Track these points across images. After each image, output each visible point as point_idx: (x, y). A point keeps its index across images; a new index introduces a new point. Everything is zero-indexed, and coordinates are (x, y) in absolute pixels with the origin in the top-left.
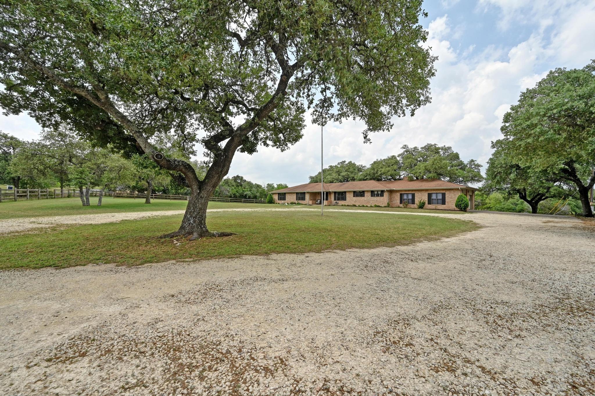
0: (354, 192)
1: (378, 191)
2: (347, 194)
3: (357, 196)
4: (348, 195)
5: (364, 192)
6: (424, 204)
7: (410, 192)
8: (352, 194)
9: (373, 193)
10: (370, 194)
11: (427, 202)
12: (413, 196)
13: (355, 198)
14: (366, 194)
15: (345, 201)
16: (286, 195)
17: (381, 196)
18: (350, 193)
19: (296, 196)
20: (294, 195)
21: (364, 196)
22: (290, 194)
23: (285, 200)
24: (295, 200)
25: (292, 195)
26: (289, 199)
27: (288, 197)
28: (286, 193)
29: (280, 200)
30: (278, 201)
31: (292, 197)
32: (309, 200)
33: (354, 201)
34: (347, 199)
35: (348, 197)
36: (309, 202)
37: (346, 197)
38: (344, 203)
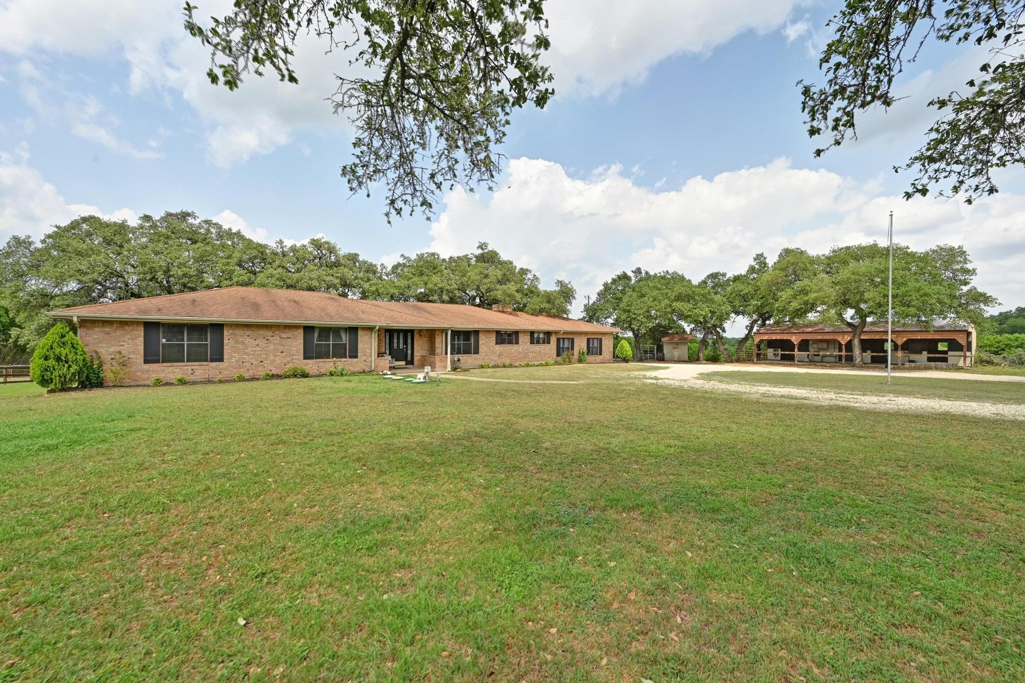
0: (498, 333)
1: (539, 333)
2: (481, 336)
3: (502, 342)
5: (517, 333)
6: (583, 354)
7: (569, 336)
8: (493, 338)
9: (533, 337)
10: (528, 338)
11: (586, 353)
12: (572, 341)
13: (499, 348)
14: (521, 338)
15: (474, 356)
16: (226, 333)
17: (544, 343)
18: (489, 336)
19: (302, 341)
20: (289, 335)
21: (517, 343)
22: (263, 332)
23: (221, 360)
24: (294, 359)
25: (276, 338)
26: (249, 355)
27: (243, 343)
28: (227, 325)
29: (162, 362)
30: (147, 366)
31: (272, 347)
32: (376, 355)
33: (498, 354)
34: (480, 349)
35: (485, 346)
36: (376, 365)
37: (480, 345)
38: (472, 360)
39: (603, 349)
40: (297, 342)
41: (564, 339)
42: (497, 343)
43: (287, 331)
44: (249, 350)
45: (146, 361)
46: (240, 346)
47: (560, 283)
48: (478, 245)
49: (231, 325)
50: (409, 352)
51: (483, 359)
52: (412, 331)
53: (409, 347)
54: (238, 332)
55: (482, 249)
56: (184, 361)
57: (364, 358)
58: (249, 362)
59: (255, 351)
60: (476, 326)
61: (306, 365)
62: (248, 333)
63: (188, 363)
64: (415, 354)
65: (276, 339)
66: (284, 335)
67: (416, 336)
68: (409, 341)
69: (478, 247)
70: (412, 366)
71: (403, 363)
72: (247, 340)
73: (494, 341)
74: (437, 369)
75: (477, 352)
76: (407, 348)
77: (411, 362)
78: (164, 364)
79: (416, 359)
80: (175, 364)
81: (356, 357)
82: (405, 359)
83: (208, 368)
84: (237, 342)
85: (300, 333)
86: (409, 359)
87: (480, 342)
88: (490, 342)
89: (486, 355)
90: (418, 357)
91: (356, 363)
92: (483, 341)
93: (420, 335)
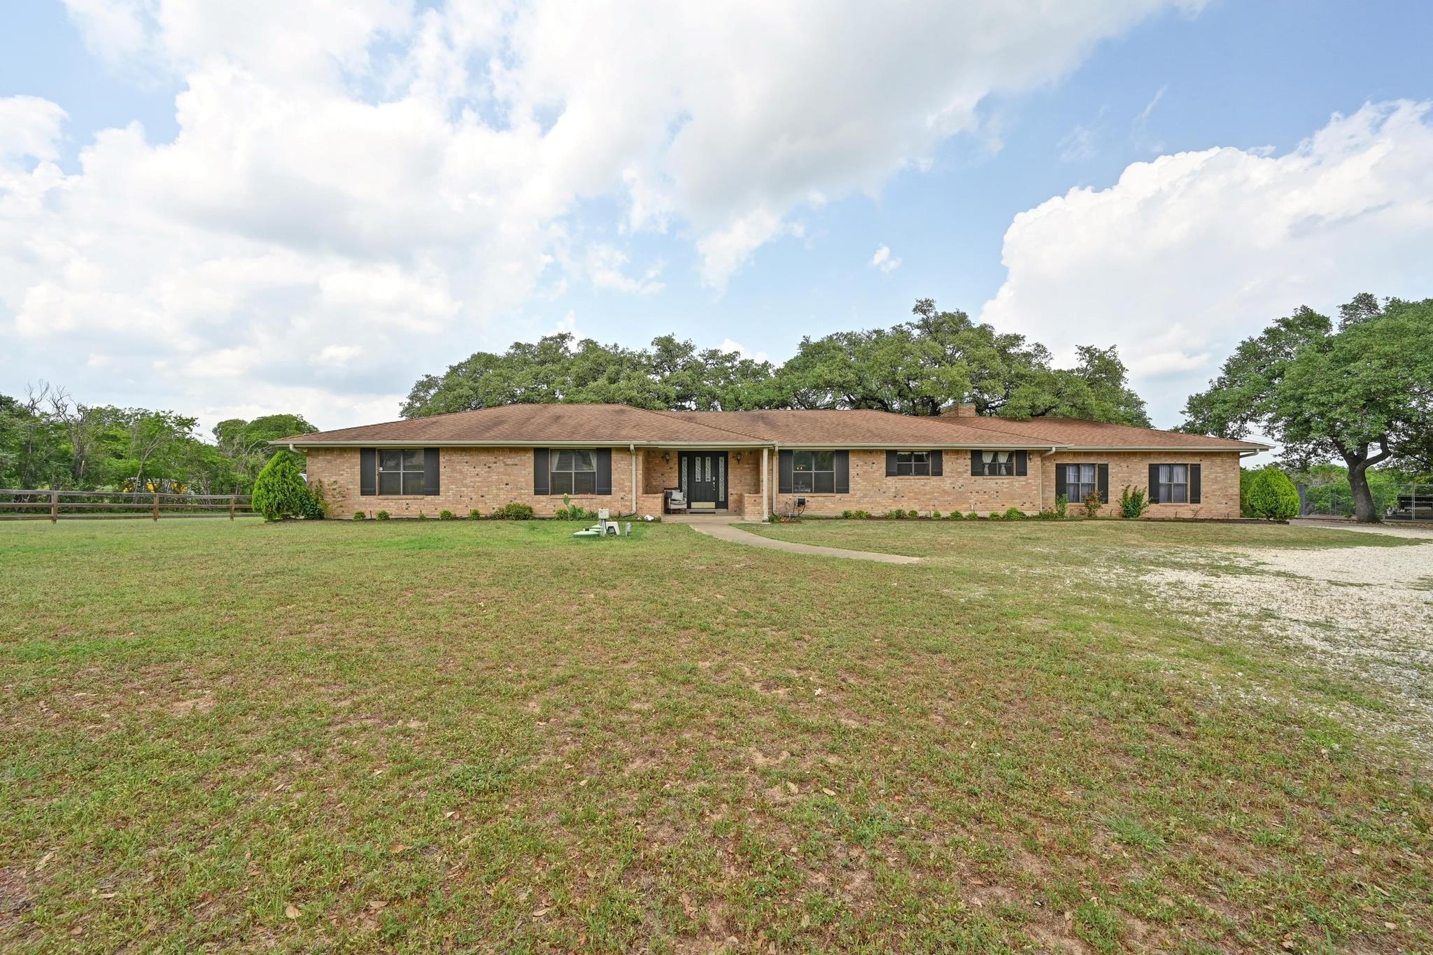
0: (891, 454)
1: (996, 454)
2: (853, 460)
3: (903, 471)
4: (856, 467)
5: (937, 454)
6: (1137, 498)
7: (1092, 460)
8: (881, 463)
9: (980, 462)
10: (966, 463)
11: (1146, 498)
12: (1103, 471)
13: (895, 483)
14: (948, 464)
15: (839, 496)
16: (441, 459)
17: (1009, 473)
18: (870, 459)
19: (532, 470)
20: (516, 461)
21: (939, 473)
22: (484, 458)
23: (437, 493)
24: (522, 494)
25: (500, 464)
26: (468, 487)
27: (461, 472)
28: (443, 448)
29: (380, 494)
30: (364, 498)
31: (495, 477)
32: (641, 490)
33: (892, 494)
34: (851, 485)
35: (862, 479)
36: (639, 505)
37: (851, 477)
38: (834, 503)
39: (1204, 488)
40: (525, 468)
41: (1078, 466)
42: (888, 474)
43: (513, 455)
44: (467, 481)
45: (363, 493)
46: (458, 476)
47: (1088, 352)
48: (914, 304)
49: (447, 448)
50: (721, 488)
51: (858, 501)
52: (724, 454)
53: (722, 479)
54: (456, 457)
55: (924, 312)
56: (399, 494)
57: (622, 494)
58: (467, 496)
59: (476, 482)
60: (840, 444)
61: (538, 502)
62: (467, 458)
63: (405, 497)
64: (730, 491)
65: (499, 467)
66: (509, 461)
67: (732, 462)
68: (722, 470)
69: (915, 310)
70: (725, 510)
71: (712, 505)
72: (466, 468)
73: (884, 470)
74: (746, 517)
75: (845, 490)
76: (717, 481)
77: (724, 504)
78: (381, 497)
79: (731, 498)
80: (390, 497)
81: (609, 492)
82: (714, 498)
83: (423, 502)
84: (454, 470)
85: (529, 459)
86: (722, 499)
87: (852, 472)
88: (874, 472)
89: (865, 496)
90: (735, 497)
91: (610, 502)
92: (858, 470)
93: (738, 460)
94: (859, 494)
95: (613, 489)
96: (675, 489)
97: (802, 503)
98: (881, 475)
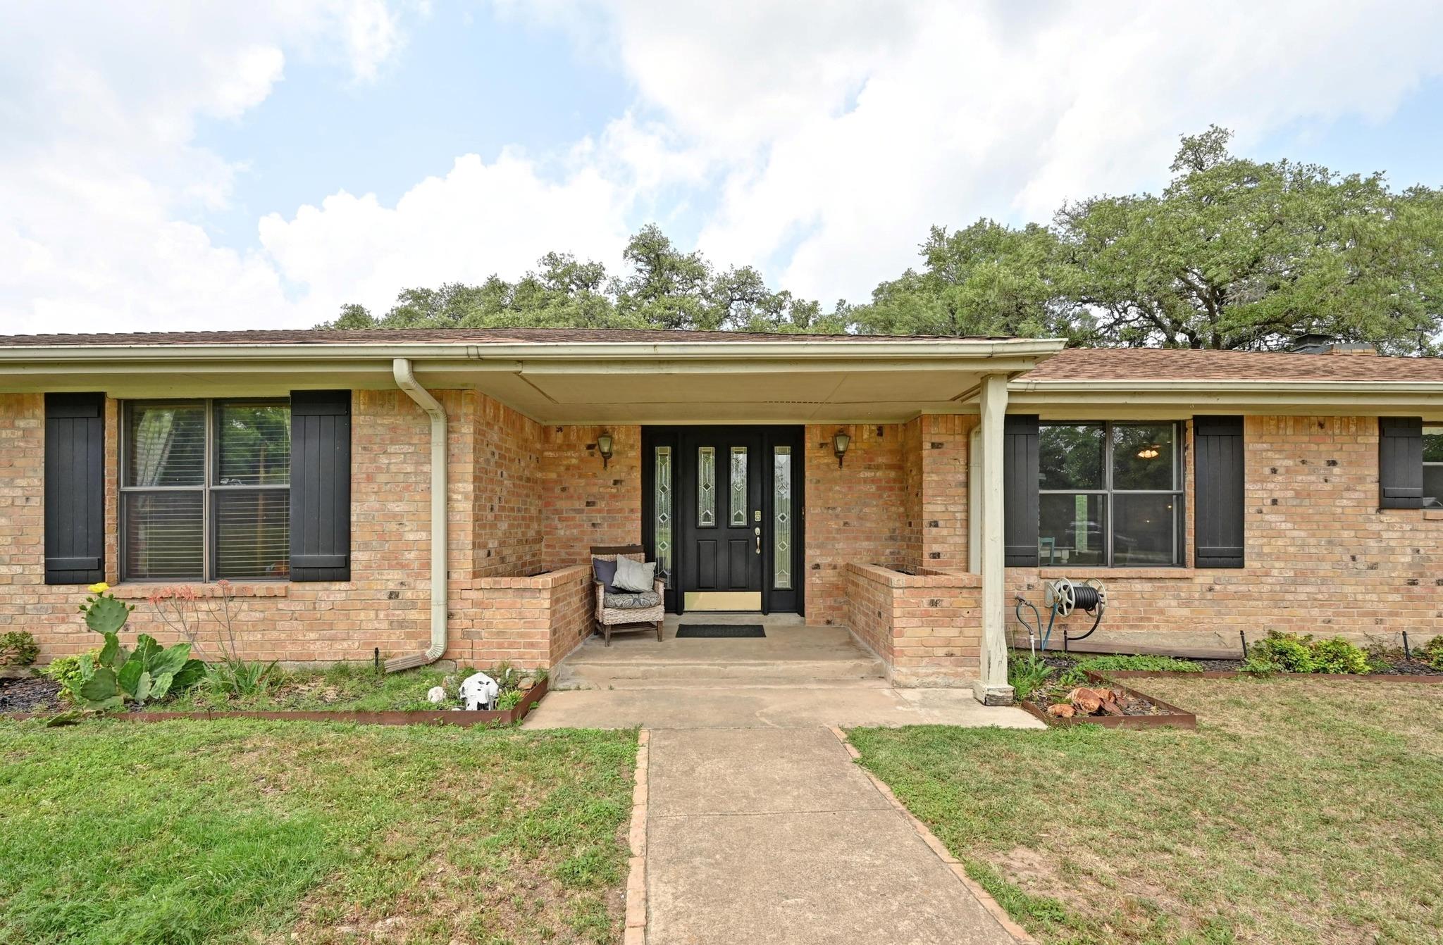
0: (1396, 431)
2: (1258, 450)
4: (1270, 476)
8: (1359, 464)
13: (1411, 534)
15: (1207, 576)
18: (1319, 447)
19: (37, 482)
32: (465, 563)
33: (1403, 575)
34: (1252, 539)
35: (1290, 517)
36: (459, 623)
37: (1249, 510)
38: (1187, 603)
42: (1387, 502)
50: (782, 544)
51: (1276, 601)
52: (793, 436)
53: (783, 520)
57: (392, 579)
64: (812, 555)
67: (818, 461)
70: (794, 620)
71: (752, 600)
73: (1373, 489)
74: (899, 671)
75: (1229, 555)
76: (768, 524)
77: (794, 601)
79: (812, 581)
81: (341, 572)
82: (763, 582)
86: (782, 580)
87: (1253, 493)
88: (1334, 495)
89: (1301, 578)
90: (829, 575)
91: (344, 610)
92: (1276, 486)
93: (840, 455)
94: (1281, 571)
95: (358, 557)
96: (628, 550)
97: (1088, 602)
98: (1359, 504)
